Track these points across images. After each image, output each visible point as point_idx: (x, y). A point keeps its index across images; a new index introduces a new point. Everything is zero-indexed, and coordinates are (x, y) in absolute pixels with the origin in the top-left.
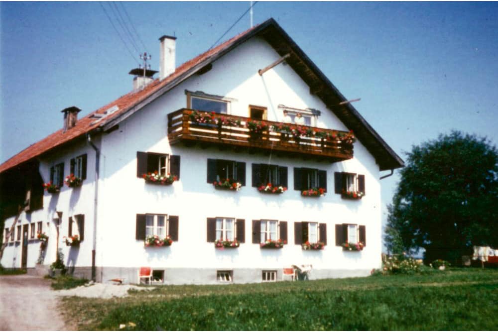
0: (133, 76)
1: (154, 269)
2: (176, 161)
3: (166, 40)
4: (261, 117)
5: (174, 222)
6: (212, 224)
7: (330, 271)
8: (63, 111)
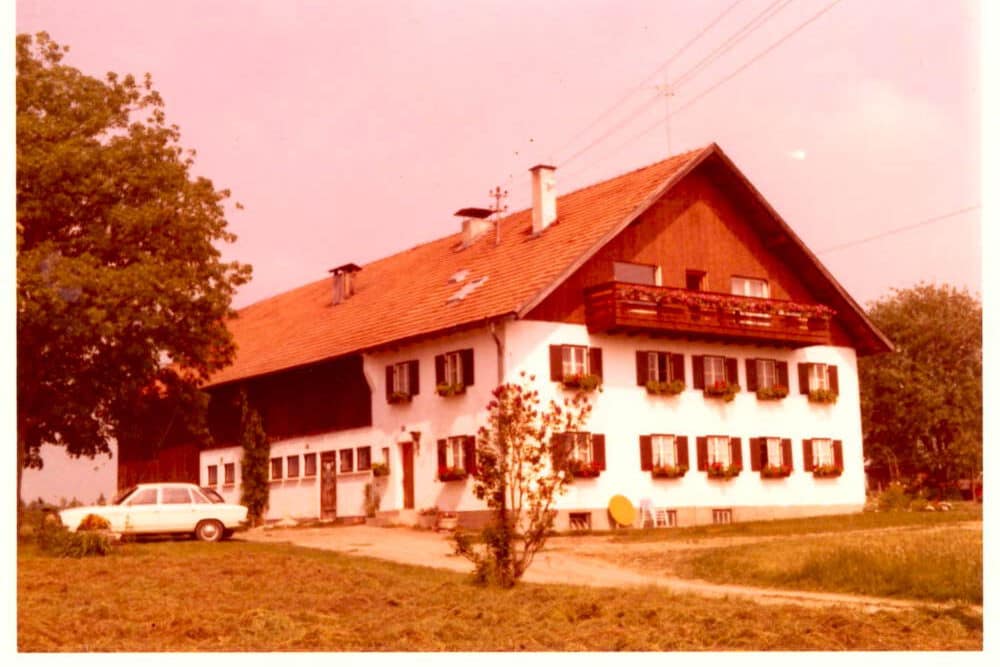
0: (462, 219)
1: (573, 512)
2: (596, 357)
3: (543, 172)
4: (698, 287)
5: (599, 442)
6: (646, 443)
7: (800, 508)
8: (331, 271)
